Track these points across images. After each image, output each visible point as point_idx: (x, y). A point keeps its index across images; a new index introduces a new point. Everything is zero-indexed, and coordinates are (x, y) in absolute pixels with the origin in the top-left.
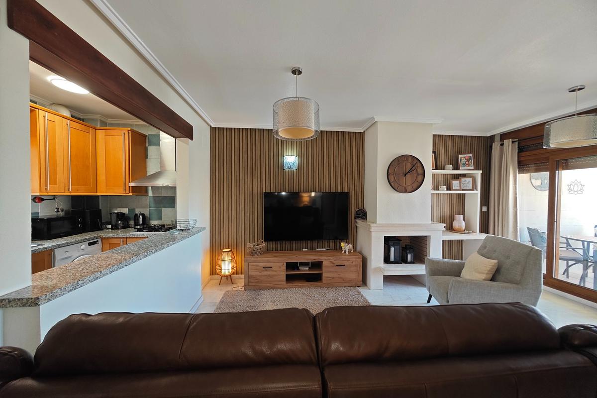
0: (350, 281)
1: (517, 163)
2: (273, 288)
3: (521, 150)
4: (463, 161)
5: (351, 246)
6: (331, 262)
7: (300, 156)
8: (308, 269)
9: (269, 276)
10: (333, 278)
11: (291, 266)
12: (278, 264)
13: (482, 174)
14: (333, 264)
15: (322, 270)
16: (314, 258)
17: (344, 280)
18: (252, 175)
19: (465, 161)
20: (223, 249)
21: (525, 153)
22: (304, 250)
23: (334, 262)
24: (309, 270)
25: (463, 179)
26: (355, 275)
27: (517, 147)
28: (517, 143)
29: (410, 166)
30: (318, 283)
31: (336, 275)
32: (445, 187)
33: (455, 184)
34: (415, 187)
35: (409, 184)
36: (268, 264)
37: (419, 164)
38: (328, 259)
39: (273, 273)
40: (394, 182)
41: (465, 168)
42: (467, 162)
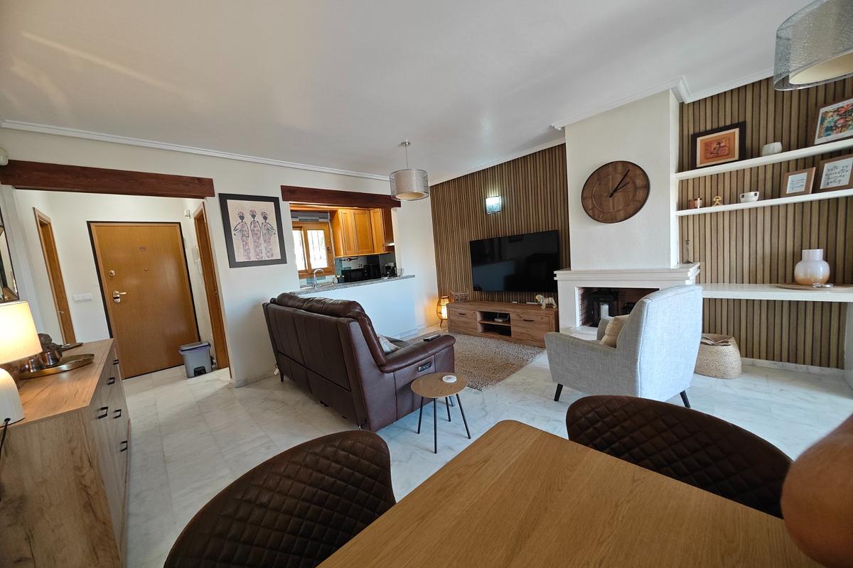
4: (830, 119)
5: (551, 300)
6: (518, 315)
7: (502, 195)
8: (501, 321)
9: (466, 323)
10: (522, 334)
11: (487, 316)
12: (470, 311)
14: (520, 317)
15: (510, 323)
16: (503, 309)
17: (532, 338)
18: (463, 224)
19: (837, 118)
20: (442, 296)
22: (513, 302)
23: (521, 315)
24: (503, 322)
25: (827, 165)
29: (619, 178)
30: (507, 338)
31: (523, 331)
32: (756, 195)
33: (796, 181)
34: (631, 209)
35: (620, 208)
36: (463, 312)
37: (638, 172)
38: (514, 312)
39: (467, 320)
40: (592, 208)
41: (830, 138)
42: (842, 121)
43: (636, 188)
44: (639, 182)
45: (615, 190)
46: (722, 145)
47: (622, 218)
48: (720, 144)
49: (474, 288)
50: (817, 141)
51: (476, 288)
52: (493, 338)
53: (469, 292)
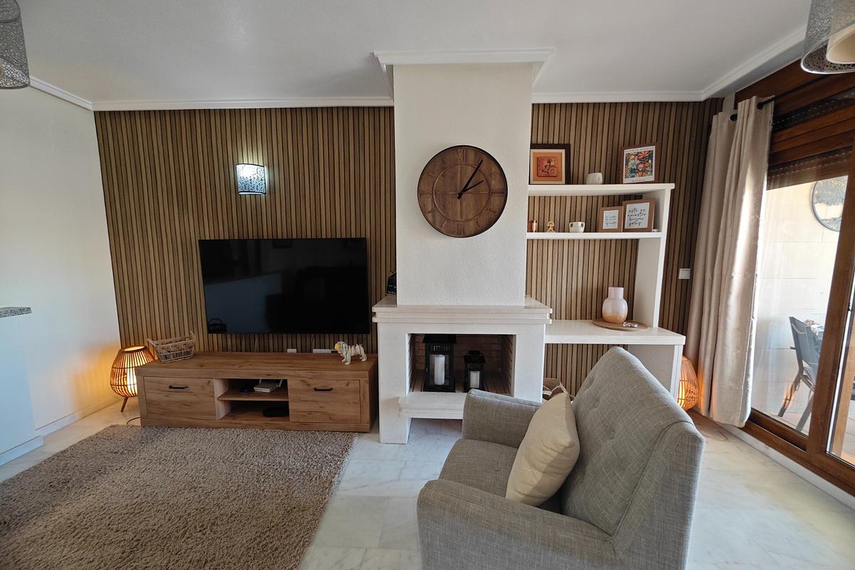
0: (345, 421)
1: (766, 158)
2: (192, 426)
3: (780, 124)
4: (633, 162)
5: (359, 349)
6: (303, 381)
7: (270, 166)
8: (268, 391)
9: (185, 404)
10: (310, 413)
11: (235, 386)
12: (198, 381)
13: (673, 191)
14: (308, 385)
15: (287, 396)
16: (270, 372)
17: (331, 418)
18: (183, 207)
19: (638, 162)
20: (127, 347)
21: (790, 130)
22: (288, 350)
23: (310, 381)
24: (271, 394)
25: (630, 207)
26: (353, 410)
27: (770, 116)
28: (771, 106)
29: (470, 171)
30: (280, 422)
31: (314, 407)
32: (582, 225)
33: (610, 216)
34: (483, 221)
35: (471, 216)
36: (179, 381)
37: (494, 170)
38: (297, 376)
39: (192, 398)
40: (432, 211)
41: (634, 179)
42: (641, 166)
43: (491, 193)
44: (495, 184)
45: (465, 190)
46: (552, 164)
47: (473, 233)
48: (550, 162)
49: (208, 326)
50: (625, 180)
51: (215, 327)
52: (249, 426)
53: (198, 338)
